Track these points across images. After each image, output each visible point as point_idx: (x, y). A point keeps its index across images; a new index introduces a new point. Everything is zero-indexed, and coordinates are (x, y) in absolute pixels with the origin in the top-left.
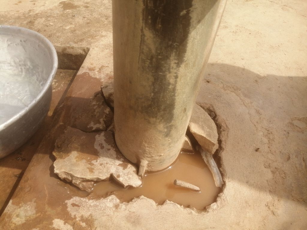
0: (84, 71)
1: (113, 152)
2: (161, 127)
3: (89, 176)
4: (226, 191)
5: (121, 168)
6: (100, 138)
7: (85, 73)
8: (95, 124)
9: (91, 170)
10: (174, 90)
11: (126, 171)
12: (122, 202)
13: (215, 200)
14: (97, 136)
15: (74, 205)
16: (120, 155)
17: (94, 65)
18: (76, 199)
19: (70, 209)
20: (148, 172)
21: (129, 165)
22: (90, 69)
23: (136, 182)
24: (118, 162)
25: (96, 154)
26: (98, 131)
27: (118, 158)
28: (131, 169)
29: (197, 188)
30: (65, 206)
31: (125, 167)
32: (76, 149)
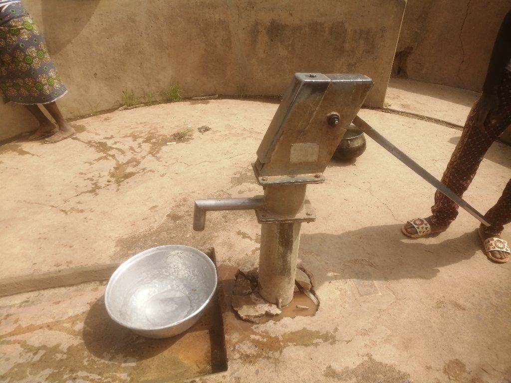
0: (220, 264)
1: (262, 301)
2: (287, 279)
3: (257, 314)
4: (320, 305)
5: (269, 307)
6: (253, 297)
7: (221, 265)
8: (247, 290)
9: (257, 311)
10: (290, 262)
11: (272, 308)
12: (276, 321)
13: (317, 310)
14: (251, 296)
15: (255, 328)
16: (266, 301)
17: (224, 258)
18: (255, 326)
19: (255, 330)
20: (282, 307)
21: (273, 305)
22: (223, 261)
23: (279, 312)
24: (267, 305)
25: (255, 304)
26: (250, 293)
27: (266, 303)
28: (274, 306)
29: (307, 307)
30: (252, 330)
31: (271, 306)
32: (244, 305)
